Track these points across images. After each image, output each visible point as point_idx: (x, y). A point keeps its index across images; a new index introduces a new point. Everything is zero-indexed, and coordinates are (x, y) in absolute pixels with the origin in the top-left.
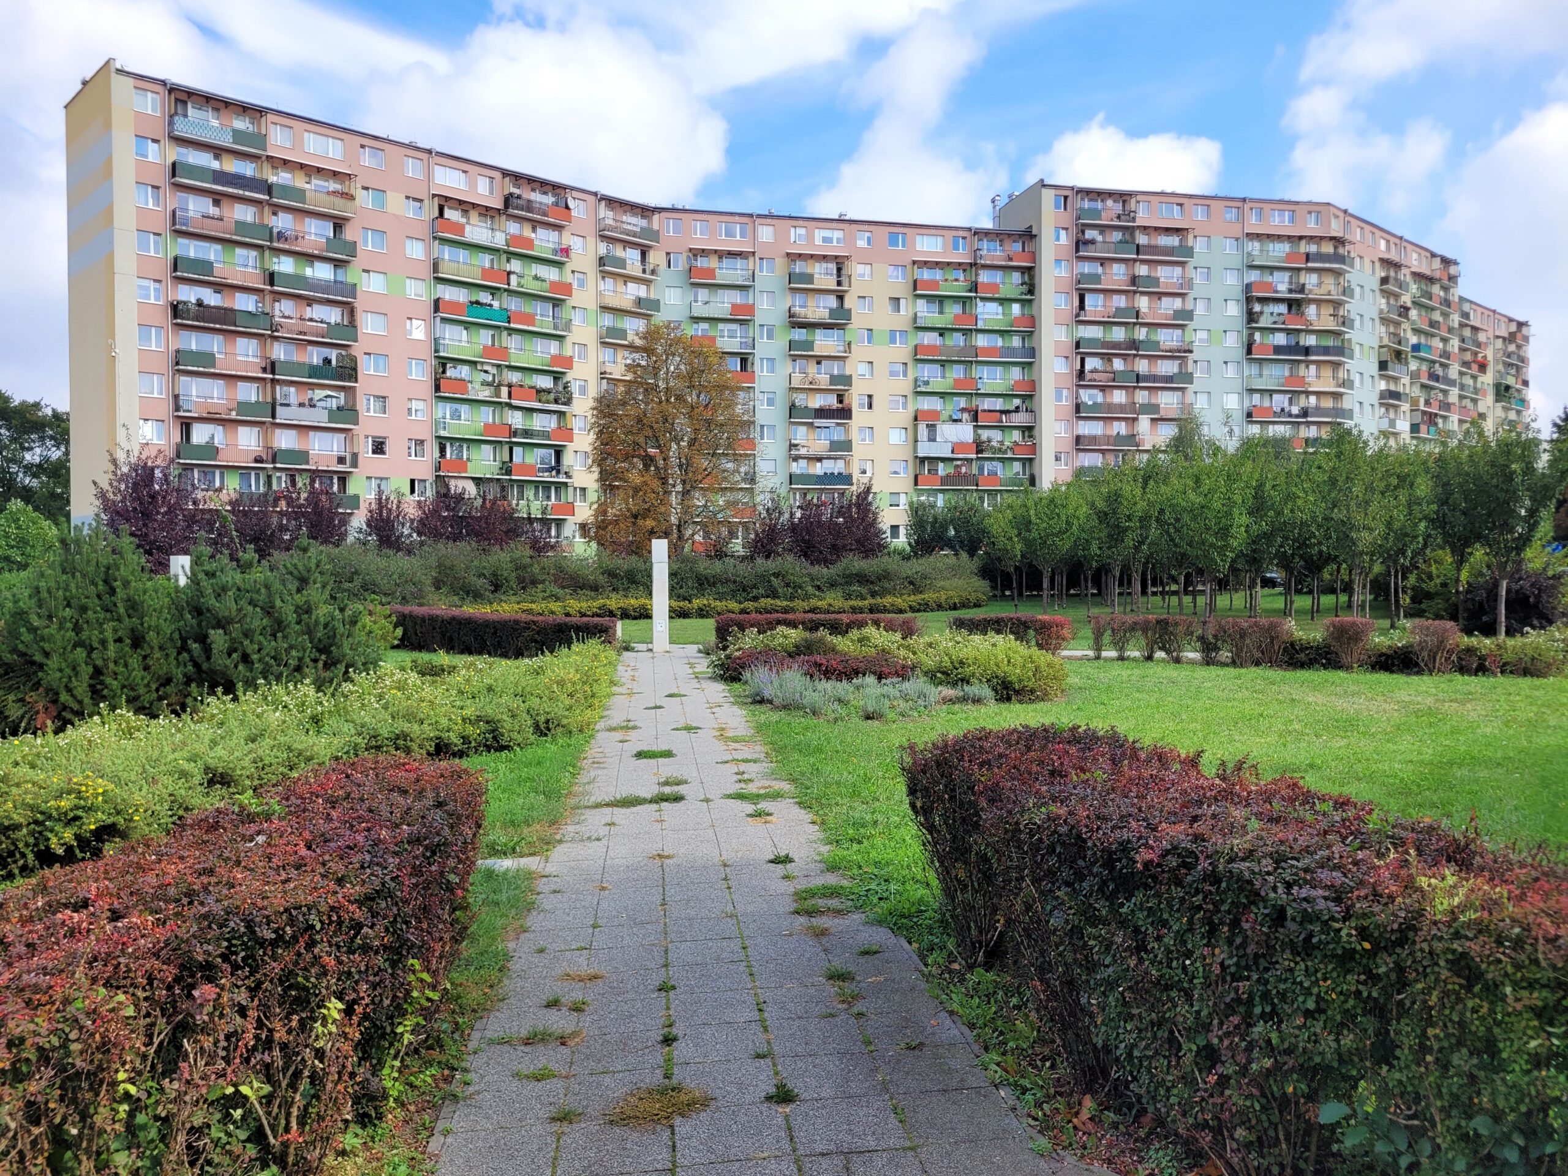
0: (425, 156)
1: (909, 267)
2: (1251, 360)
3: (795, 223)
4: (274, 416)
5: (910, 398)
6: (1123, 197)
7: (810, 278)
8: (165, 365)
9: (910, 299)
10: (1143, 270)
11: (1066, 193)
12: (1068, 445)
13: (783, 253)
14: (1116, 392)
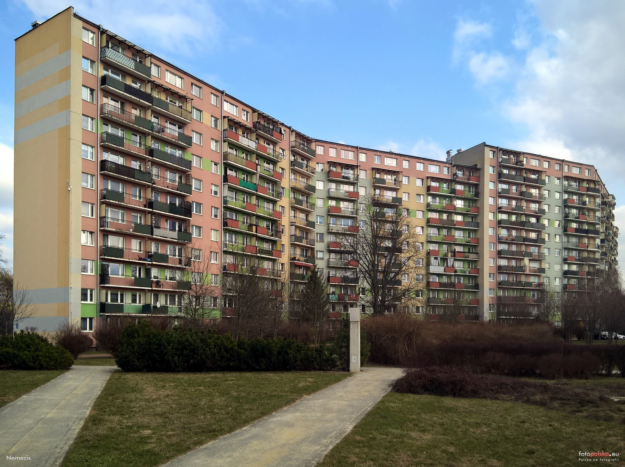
0: (219, 94)
1: (425, 180)
2: (565, 235)
3: (376, 153)
4: (152, 234)
5: (425, 244)
6: (517, 154)
7: (383, 181)
8: (96, 198)
9: (425, 196)
10: (524, 189)
11: (494, 150)
12: (494, 271)
13: (371, 168)
14: (514, 246)
